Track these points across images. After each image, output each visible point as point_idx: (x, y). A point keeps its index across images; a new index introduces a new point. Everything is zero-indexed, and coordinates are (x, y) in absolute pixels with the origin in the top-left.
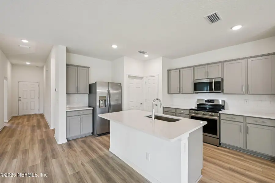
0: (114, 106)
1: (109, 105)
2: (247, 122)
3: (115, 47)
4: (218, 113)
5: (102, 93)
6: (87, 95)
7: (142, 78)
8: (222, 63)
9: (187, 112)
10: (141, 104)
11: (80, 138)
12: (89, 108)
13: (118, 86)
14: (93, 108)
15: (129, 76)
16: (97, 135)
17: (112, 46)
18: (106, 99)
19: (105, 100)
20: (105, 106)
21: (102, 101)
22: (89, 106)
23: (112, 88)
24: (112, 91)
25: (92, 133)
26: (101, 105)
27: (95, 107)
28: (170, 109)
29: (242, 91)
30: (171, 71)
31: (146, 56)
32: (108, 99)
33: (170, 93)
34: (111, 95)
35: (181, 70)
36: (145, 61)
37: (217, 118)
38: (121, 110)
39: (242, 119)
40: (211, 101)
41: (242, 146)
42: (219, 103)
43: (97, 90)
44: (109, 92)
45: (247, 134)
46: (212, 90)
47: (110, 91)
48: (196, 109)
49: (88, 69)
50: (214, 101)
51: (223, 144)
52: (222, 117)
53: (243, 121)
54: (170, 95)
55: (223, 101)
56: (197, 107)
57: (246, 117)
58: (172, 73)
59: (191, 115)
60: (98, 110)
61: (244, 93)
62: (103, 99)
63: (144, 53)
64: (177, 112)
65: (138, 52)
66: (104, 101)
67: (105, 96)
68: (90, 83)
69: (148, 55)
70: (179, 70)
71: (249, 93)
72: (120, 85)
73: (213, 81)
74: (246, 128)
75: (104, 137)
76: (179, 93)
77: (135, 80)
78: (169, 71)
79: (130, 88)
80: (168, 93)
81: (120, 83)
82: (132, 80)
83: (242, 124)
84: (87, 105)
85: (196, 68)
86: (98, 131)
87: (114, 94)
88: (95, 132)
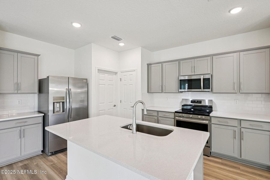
0: (77, 109)
1: (69, 109)
2: (242, 126)
3: (77, 25)
4: (208, 116)
5: (58, 92)
6: (36, 96)
7: (116, 73)
8: (212, 57)
9: (172, 116)
10: (115, 106)
11: (21, 161)
12: (38, 114)
13: (84, 83)
14: (43, 115)
15: (98, 70)
16: (50, 154)
17: (72, 23)
18: (65, 101)
19: (63, 103)
20: (63, 111)
21: (58, 104)
22: (40, 112)
23: (75, 85)
24: (73, 90)
25: (42, 151)
26: (56, 110)
27: (46, 112)
28: (152, 112)
29: (234, 89)
30: (152, 65)
31: (122, 44)
32: (68, 100)
33: (150, 93)
34: (72, 95)
35: (164, 64)
36: (120, 52)
37: (207, 122)
38: (88, 117)
39: (236, 123)
40: (198, 101)
41: (236, 155)
42: (205, 103)
43: (50, 89)
44: (69, 91)
45: (242, 141)
46: (200, 88)
47: (70, 89)
48: (181, 111)
49: (36, 57)
50: (201, 101)
51: (215, 153)
52: (213, 121)
53: (237, 126)
55: (211, 101)
56: (183, 109)
57: (241, 120)
58: (153, 67)
59: (176, 119)
60: (51, 117)
61: (236, 92)
62: (60, 101)
63: (118, 39)
64: (159, 116)
65: (110, 37)
66: (61, 103)
67: (64, 97)
68: (39, 78)
69: (125, 43)
70: (161, 64)
71: (241, 92)
72: (85, 81)
73: (202, 78)
74: (241, 133)
75: (60, 155)
76: (161, 92)
77: (106, 75)
78: (149, 65)
79: (100, 85)
80: (148, 92)
81: (87, 79)
82: (102, 76)
83: (236, 129)
84: (36, 110)
85: (181, 62)
86: (50, 147)
87: (76, 94)
88: (47, 149)
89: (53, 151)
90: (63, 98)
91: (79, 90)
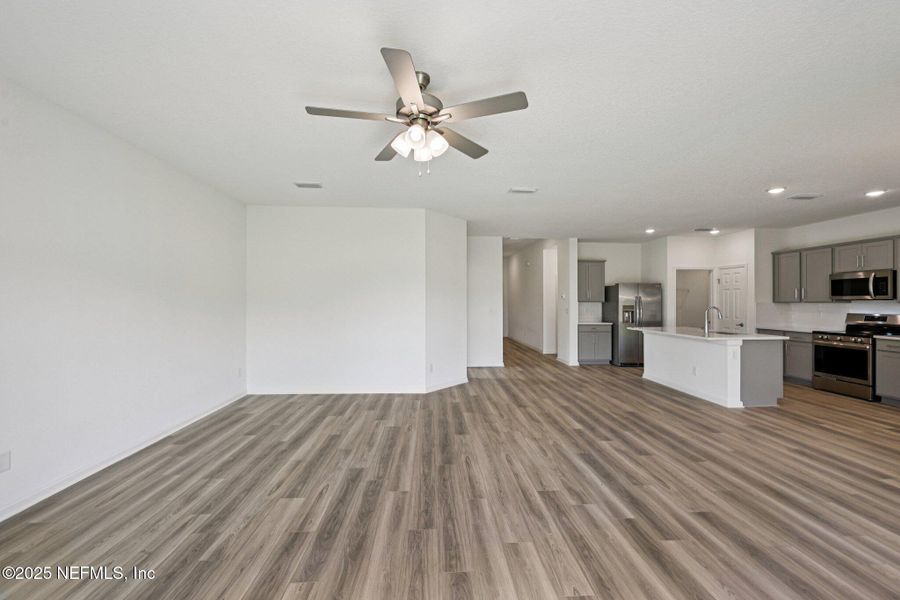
1: (640, 319)
3: (650, 231)
4: (869, 337)
5: (628, 300)
6: (601, 304)
9: (810, 339)
13: (657, 289)
14: (612, 324)
15: (679, 271)
16: (620, 364)
17: (645, 229)
18: (634, 310)
19: (633, 312)
20: (632, 322)
21: (628, 313)
22: (605, 321)
23: (645, 292)
24: (644, 299)
25: (611, 362)
26: (625, 318)
27: (615, 321)
30: (782, 256)
32: (638, 310)
33: (779, 302)
34: (642, 304)
35: (805, 253)
37: (867, 347)
38: (662, 325)
40: (879, 318)
43: (620, 296)
46: (867, 295)
47: (641, 298)
49: (602, 264)
50: (887, 318)
54: (780, 305)
58: (783, 259)
59: (815, 343)
62: (630, 310)
66: (631, 312)
67: (634, 306)
68: (606, 285)
70: (799, 253)
72: (658, 286)
73: (872, 276)
76: (797, 301)
78: (776, 255)
80: (774, 301)
81: (660, 284)
84: (601, 318)
85: (837, 249)
86: (621, 358)
87: (648, 303)
88: (616, 360)
89: (624, 362)
90: (632, 307)
91: (649, 299)
